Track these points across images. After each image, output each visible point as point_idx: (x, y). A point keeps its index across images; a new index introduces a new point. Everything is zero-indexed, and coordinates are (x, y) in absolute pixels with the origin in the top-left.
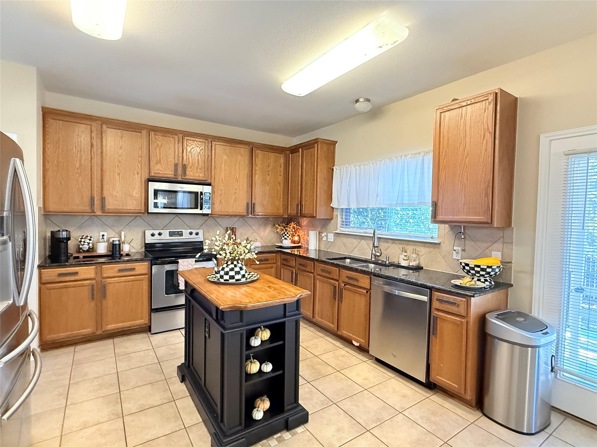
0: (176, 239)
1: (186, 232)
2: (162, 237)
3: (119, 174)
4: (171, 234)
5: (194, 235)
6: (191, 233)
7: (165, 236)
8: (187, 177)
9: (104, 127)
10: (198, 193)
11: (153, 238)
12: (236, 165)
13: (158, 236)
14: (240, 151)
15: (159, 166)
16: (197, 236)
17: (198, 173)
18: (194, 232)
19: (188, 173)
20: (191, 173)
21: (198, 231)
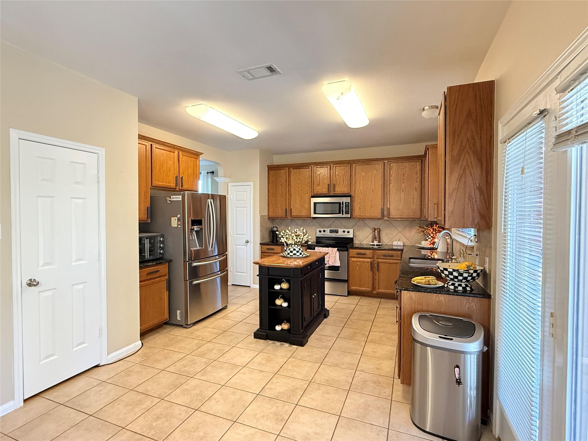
0: (334, 235)
1: (340, 231)
2: (325, 233)
3: (298, 195)
4: (331, 231)
5: (346, 233)
6: (344, 232)
7: (327, 233)
8: (336, 192)
9: (291, 169)
10: (341, 203)
11: (320, 233)
12: (372, 178)
13: (323, 232)
14: (375, 167)
15: (318, 188)
16: (348, 234)
17: (343, 189)
18: (346, 230)
19: (336, 189)
20: (338, 189)
21: (349, 230)
